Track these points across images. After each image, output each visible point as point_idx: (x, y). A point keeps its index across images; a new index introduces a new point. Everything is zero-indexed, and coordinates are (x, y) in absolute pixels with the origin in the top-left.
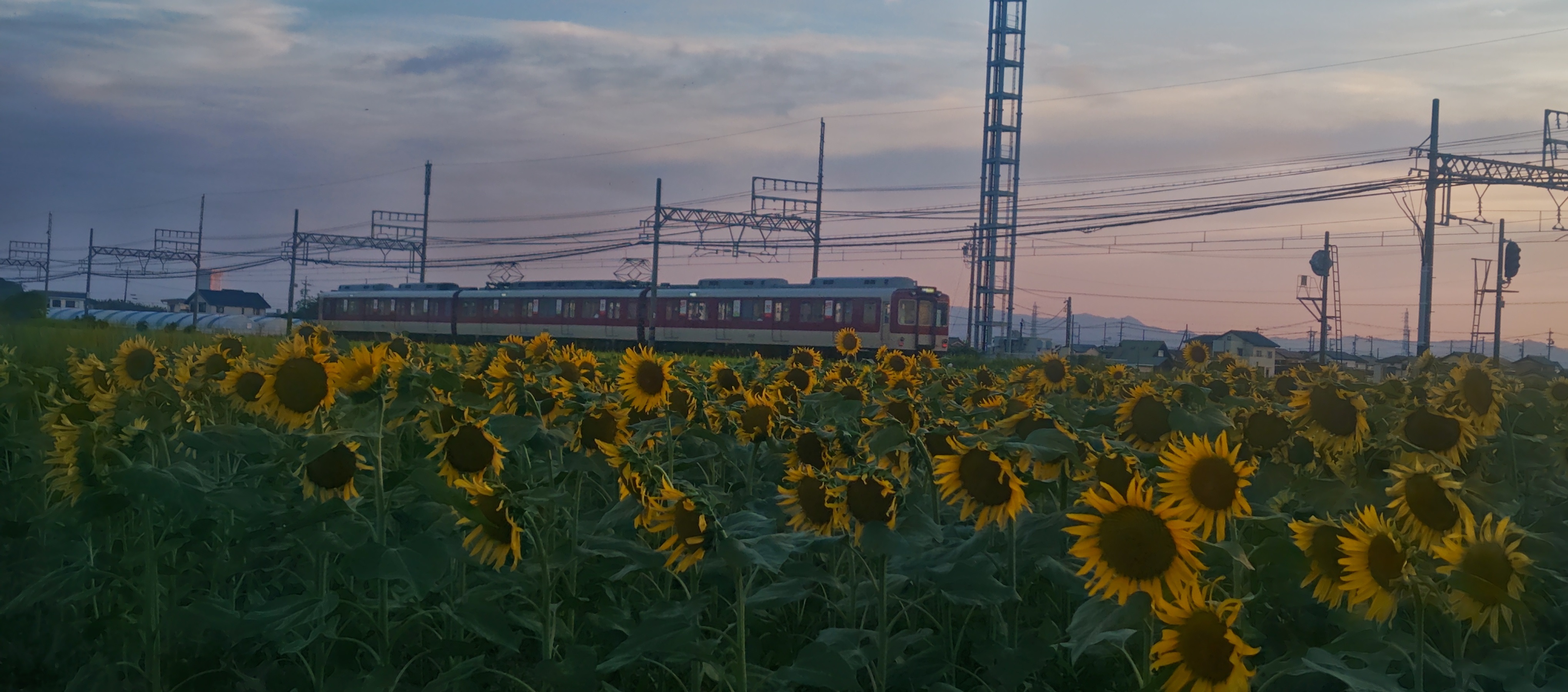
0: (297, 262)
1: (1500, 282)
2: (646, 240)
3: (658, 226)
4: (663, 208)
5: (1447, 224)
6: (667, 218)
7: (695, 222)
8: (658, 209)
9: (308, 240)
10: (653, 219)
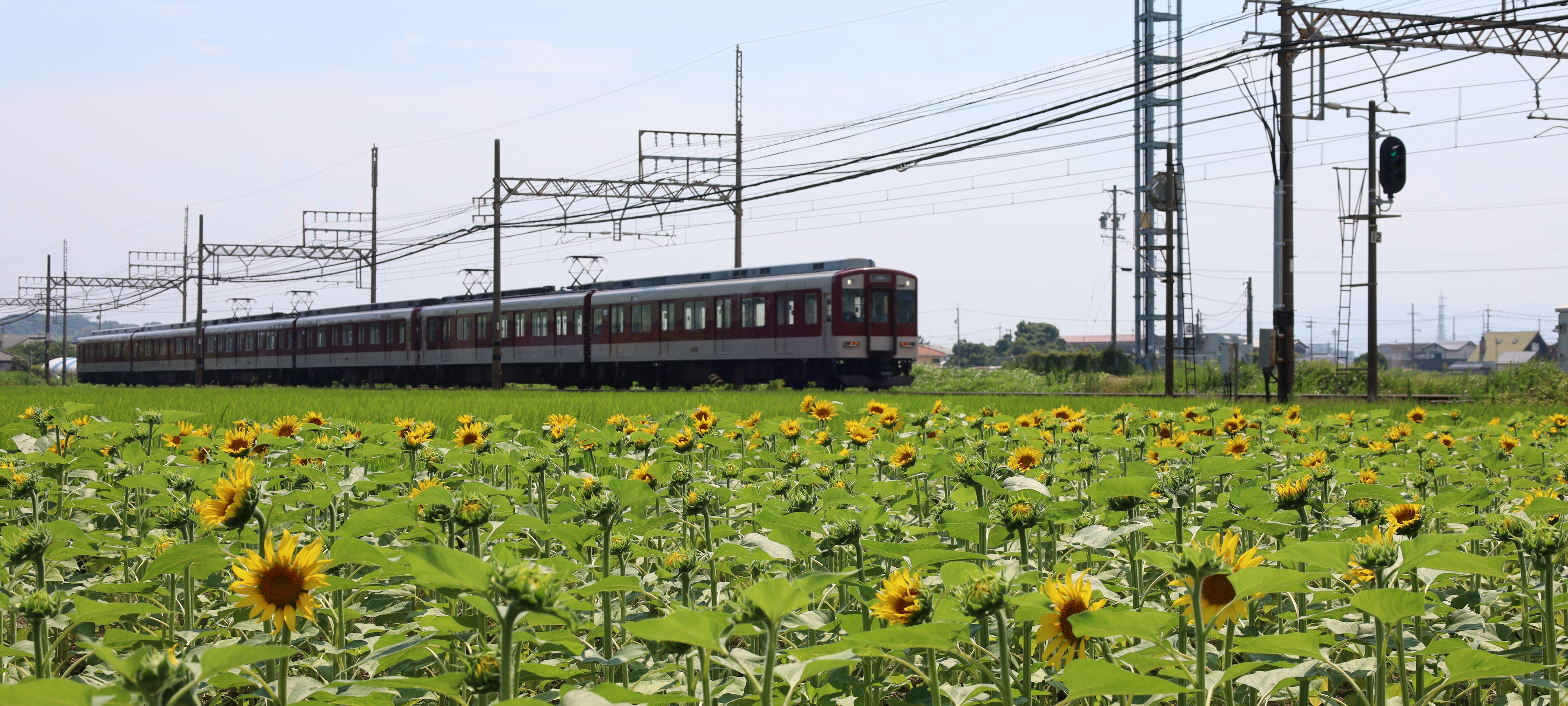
0: (204, 281)
1: (1374, 202)
2: (483, 224)
3: (498, 203)
4: (503, 179)
5: (1321, 117)
6: (511, 192)
7: (556, 196)
8: (498, 181)
9: (216, 252)
10: (492, 194)
